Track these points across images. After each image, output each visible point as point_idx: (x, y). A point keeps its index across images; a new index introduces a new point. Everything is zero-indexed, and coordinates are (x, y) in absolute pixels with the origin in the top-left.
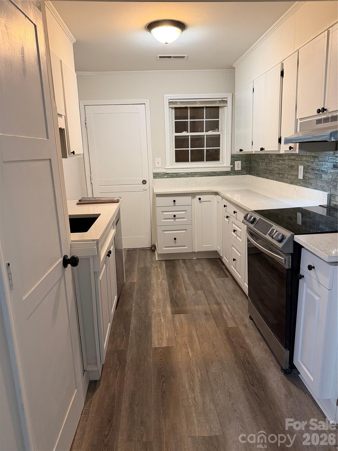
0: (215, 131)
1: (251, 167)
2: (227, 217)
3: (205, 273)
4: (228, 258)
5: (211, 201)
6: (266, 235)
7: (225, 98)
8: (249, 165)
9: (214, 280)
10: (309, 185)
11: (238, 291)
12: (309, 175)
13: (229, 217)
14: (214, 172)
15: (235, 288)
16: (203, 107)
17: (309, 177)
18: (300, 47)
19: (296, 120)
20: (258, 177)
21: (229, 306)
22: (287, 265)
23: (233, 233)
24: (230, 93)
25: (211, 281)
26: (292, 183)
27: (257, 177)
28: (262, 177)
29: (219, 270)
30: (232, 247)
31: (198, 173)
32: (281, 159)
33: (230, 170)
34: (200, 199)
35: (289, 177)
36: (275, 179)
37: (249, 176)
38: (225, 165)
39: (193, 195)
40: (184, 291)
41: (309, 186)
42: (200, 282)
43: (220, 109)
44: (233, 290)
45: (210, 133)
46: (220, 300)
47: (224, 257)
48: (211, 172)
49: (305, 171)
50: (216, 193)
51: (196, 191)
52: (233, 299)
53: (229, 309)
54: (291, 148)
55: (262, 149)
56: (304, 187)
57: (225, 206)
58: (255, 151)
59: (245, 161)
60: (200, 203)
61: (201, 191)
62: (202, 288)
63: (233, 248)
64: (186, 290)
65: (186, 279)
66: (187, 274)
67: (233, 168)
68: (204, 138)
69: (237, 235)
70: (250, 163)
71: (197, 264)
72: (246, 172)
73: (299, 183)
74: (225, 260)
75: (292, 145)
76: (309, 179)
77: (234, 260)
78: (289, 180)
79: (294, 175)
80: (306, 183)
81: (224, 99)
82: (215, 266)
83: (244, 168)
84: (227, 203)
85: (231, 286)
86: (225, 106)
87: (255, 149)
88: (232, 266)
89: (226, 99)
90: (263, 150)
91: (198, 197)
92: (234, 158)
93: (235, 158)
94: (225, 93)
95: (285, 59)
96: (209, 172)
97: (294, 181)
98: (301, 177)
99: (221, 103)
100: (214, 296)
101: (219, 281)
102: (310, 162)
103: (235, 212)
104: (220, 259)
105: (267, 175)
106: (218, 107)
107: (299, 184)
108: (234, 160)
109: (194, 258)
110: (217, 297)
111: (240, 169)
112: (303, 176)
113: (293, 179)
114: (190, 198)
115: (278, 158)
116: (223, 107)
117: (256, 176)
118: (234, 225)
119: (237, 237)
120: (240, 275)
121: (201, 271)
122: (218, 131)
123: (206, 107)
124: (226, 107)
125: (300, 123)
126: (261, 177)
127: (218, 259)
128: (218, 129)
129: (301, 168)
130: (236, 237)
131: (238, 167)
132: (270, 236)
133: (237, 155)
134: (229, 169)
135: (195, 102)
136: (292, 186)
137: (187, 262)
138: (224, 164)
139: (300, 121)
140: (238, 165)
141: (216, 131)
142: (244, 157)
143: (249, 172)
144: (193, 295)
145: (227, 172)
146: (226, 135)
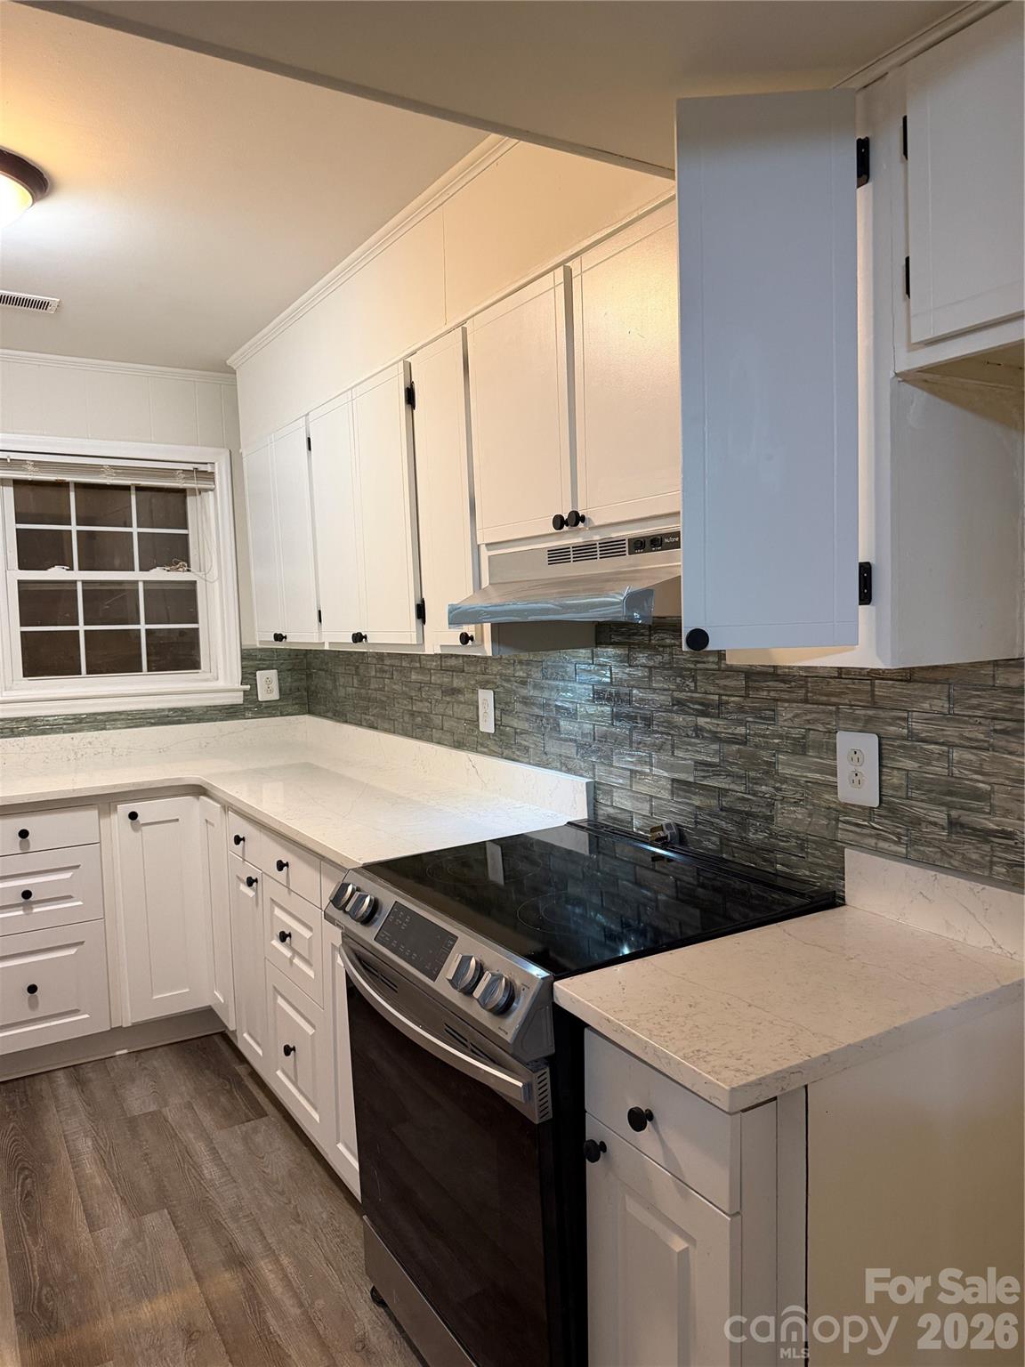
0: (177, 570)
1: (313, 688)
2: (250, 882)
3: (171, 1114)
4: (259, 1040)
5: (177, 820)
6: (434, 978)
7: (206, 463)
8: (304, 683)
9: (209, 1141)
10: (518, 753)
11: (311, 1171)
12: (516, 720)
13: (256, 881)
14: (183, 710)
15: (298, 1160)
16: (127, 488)
17: (516, 725)
18: (470, 314)
19: (476, 549)
20: (339, 721)
21: (285, 1261)
22: (536, 1111)
23: (276, 943)
24: (222, 450)
25: (200, 1147)
26: (459, 745)
27: (338, 724)
28: (356, 724)
29: (228, 1087)
30: (275, 999)
31: (120, 713)
32: (416, 668)
33: (240, 701)
34: (133, 816)
35: (446, 725)
36: (400, 732)
37: (307, 717)
38: (221, 684)
39: (104, 802)
40: (86, 1234)
41: (518, 756)
42: (152, 1169)
43: (189, 500)
44: (291, 1175)
45: (159, 574)
46: (244, 1240)
47: (245, 1035)
48: (170, 710)
49: (501, 706)
50: (199, 790)
51: (115, 786)
52: (297, 1219)
53: (285, 1278)
54: (465, 639)
55: (358, 638)
56: (502, 757)
57: (238, 840)
58: (330, 643)
59: (289, 670)
60: (133, 832)
61: (139, 784)
62: (163, 1199)
63: (280, 1001)
64: (93, 1227)
65: (90, 1168)
66: (95, 1140)
67: (250, 696)
68: (137, 591)
69: (295, 952)
70: (309, 676)
71: (133, 1080)
72: (296, 706)
73: (482, 745)
74: (249, 1043)
75: (470, 630)
76: (516, 733)
77: (288, 1050)
78: (448, 734)
79: (466, 720)
80: (508, 747)
81: (202, 468)
82: (207, 1072)
83: (288, 692)
84: (244, 829)
85: (279, 1155)
86: (206, 490)
87: (334, 636)
88: (279, 1073)
89: (209, 468)
90: (361, 641)
91: (124, 809)
92: (252, 660)
93: (256, 660)
94: (203, 448)
95: (418, 349)
96: (163, 710)
97: (466, 739)
98: (487, 725)
99: (192, 478)
100: (217, 1227)
101: (230, 1140)
102: (512, 679)
103: (281, 866)
104: (226, 1038)
105: (372, 718)
106: (182, 492)
107: (485, 750)
108: (251, 666)
109: (118, 1053)
110: (232, 1226)
111: (275, 696)
112: (495, 725)
113: (461, 733)
114: (92, 814)
115: (404, 665)
116: (200, 493)
117: (331, 718)
118: (277, 912)
119: (296, 961)
120: (316, 1109)
121: (153, 1108)
122: (188, 570)
123: (139, 489)
124: (210, 492)
125: (489, 557)
126: (351, 723)
127: (217, 1039)
128: (188, 562)
129: (486, 698)
130: (291, 962)
131: (270, 691)
132: (455, 988)
133: (261, 650)
134: (238, 699)
135: (97, 469)
136: (463, 756)
137: (90, 1075)
138: (217, 679)
139: (488, 550)
140: (268, 685)
141: (181, 569)
142: (286, 657)
143: (304, 704)
144: (126, 1243)
145: (232, 706)
146: (217, 584)
